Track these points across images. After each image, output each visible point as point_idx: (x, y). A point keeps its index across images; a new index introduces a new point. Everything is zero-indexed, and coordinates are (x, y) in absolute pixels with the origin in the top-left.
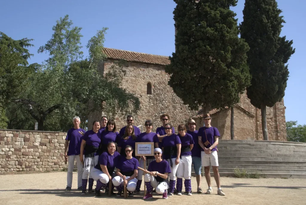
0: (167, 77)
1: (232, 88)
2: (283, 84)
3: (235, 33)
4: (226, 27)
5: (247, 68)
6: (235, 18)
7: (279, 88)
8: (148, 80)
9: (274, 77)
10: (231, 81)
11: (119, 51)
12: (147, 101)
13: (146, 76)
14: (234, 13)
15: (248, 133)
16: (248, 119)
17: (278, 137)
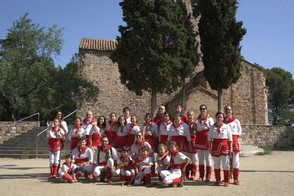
9: (222, 60)
12: (122, 88)
16: (214, 102)
17: (255, 117)
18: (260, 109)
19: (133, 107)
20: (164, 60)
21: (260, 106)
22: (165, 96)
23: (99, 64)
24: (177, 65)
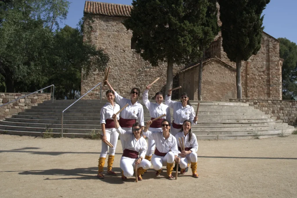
16: (230, 74)
17: (270, 90)
18: (275, 82)
19: (142, 77)
20: (186, 28)
21: (275, 78)
22: (176, 66)
23: (106, 31)
24: (198, 34)
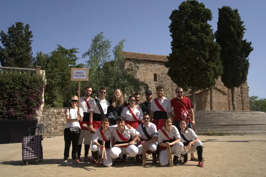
0: (167, 70)
1: (210, 76)
2: (246, 71)
3: (212, 39)
4: (205, 35)
5: (220, 62)
6: (211, 28)
7: (243, 74)
8: (155, 72)
9: (239, 67)
10: (209, 71)
11: (135, 53)
12: (154, 86)
13: (153, 70)
14: (210, 25)
15: (222, 105)
16: (223, 96)
17: (244, 107)
